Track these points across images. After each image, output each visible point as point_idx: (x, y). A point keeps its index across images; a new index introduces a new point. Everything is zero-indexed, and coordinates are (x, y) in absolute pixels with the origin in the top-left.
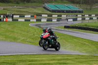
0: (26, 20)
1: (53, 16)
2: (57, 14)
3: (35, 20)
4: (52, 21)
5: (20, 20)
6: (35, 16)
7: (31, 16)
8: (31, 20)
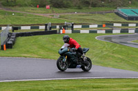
0: (91, 32)
1: (130, 25)
2: (135, 22)
3: (104, 32)
4: (128, 32)
5: (82, 31)
6: (104, 25)
7: (99, 26)
8: (98, 32)
